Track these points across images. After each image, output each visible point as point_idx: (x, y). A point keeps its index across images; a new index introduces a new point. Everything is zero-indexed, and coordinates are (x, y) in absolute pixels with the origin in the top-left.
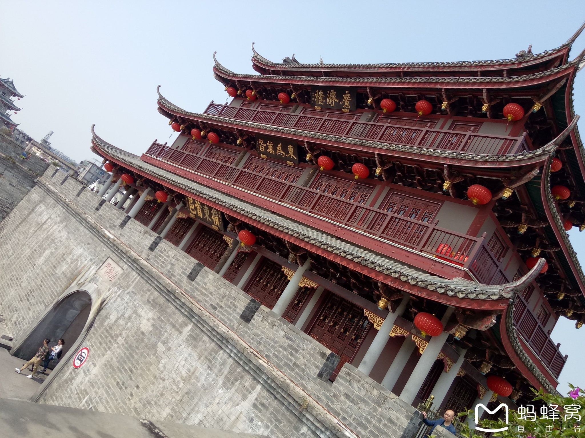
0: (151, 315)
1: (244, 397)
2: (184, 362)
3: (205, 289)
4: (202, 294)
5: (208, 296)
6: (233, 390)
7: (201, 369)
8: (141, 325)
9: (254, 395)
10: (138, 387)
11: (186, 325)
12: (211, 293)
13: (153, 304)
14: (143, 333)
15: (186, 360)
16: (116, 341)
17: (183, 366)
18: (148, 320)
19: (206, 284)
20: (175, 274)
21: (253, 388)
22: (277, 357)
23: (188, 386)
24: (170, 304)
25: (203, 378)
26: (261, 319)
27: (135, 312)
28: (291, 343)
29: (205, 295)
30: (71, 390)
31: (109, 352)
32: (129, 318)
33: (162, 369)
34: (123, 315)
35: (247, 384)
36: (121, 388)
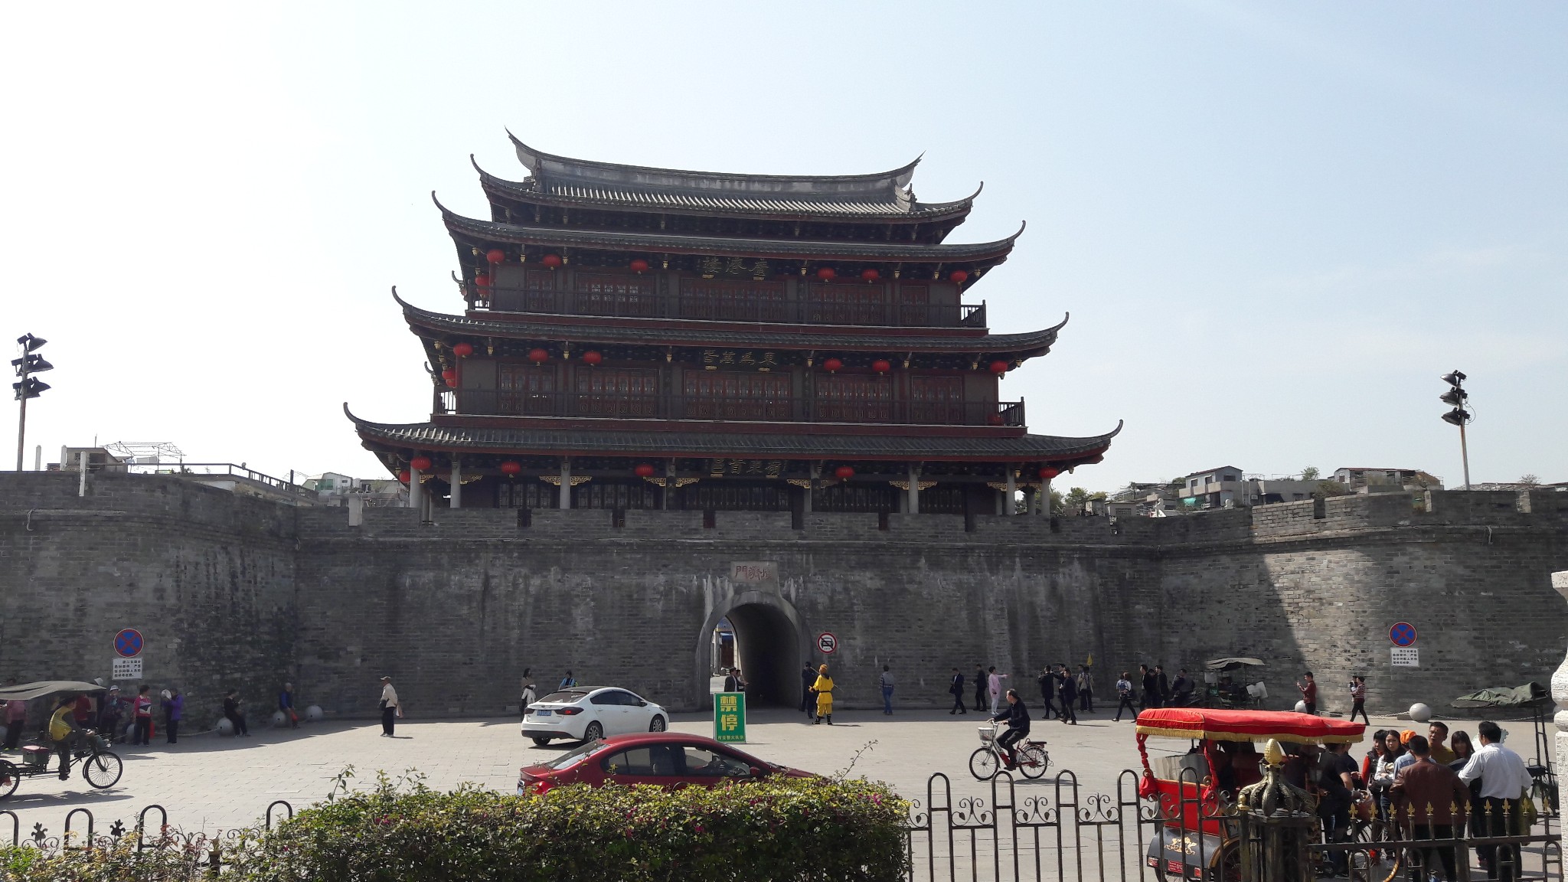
0: (868, 574)
1: (1013, 570)
2: (944, 583)
3: (910, 529)
4: (912, 533)
5: (920, 533)
6: (1001, 572)
7: (965, 577)
8: (868, 586)
9: (1018, 566)
10: (920, 620)
11: (919, 561)
12: (921, 529)
13: (863, 566)
14: (878, 590)
15: (945, 580)
16: (854, 611)
17: (947, 584)
18: (871, 579)
19: (908, 525)
20: (861, 533)
21: (1014, 562)
22: (1015, 537)
23: (965, 591)
24: (881, 557)
25: (972, 580)
26: (984, 524)
27: (846, 582)
28: (1020, 525)
29: (915, 533)
30: (849, 668)
31: (856, 622)
32: (846, 590)
33: (930, 597)
34: (834, 591)
35: (1008, 563)
36: (905, 631)
